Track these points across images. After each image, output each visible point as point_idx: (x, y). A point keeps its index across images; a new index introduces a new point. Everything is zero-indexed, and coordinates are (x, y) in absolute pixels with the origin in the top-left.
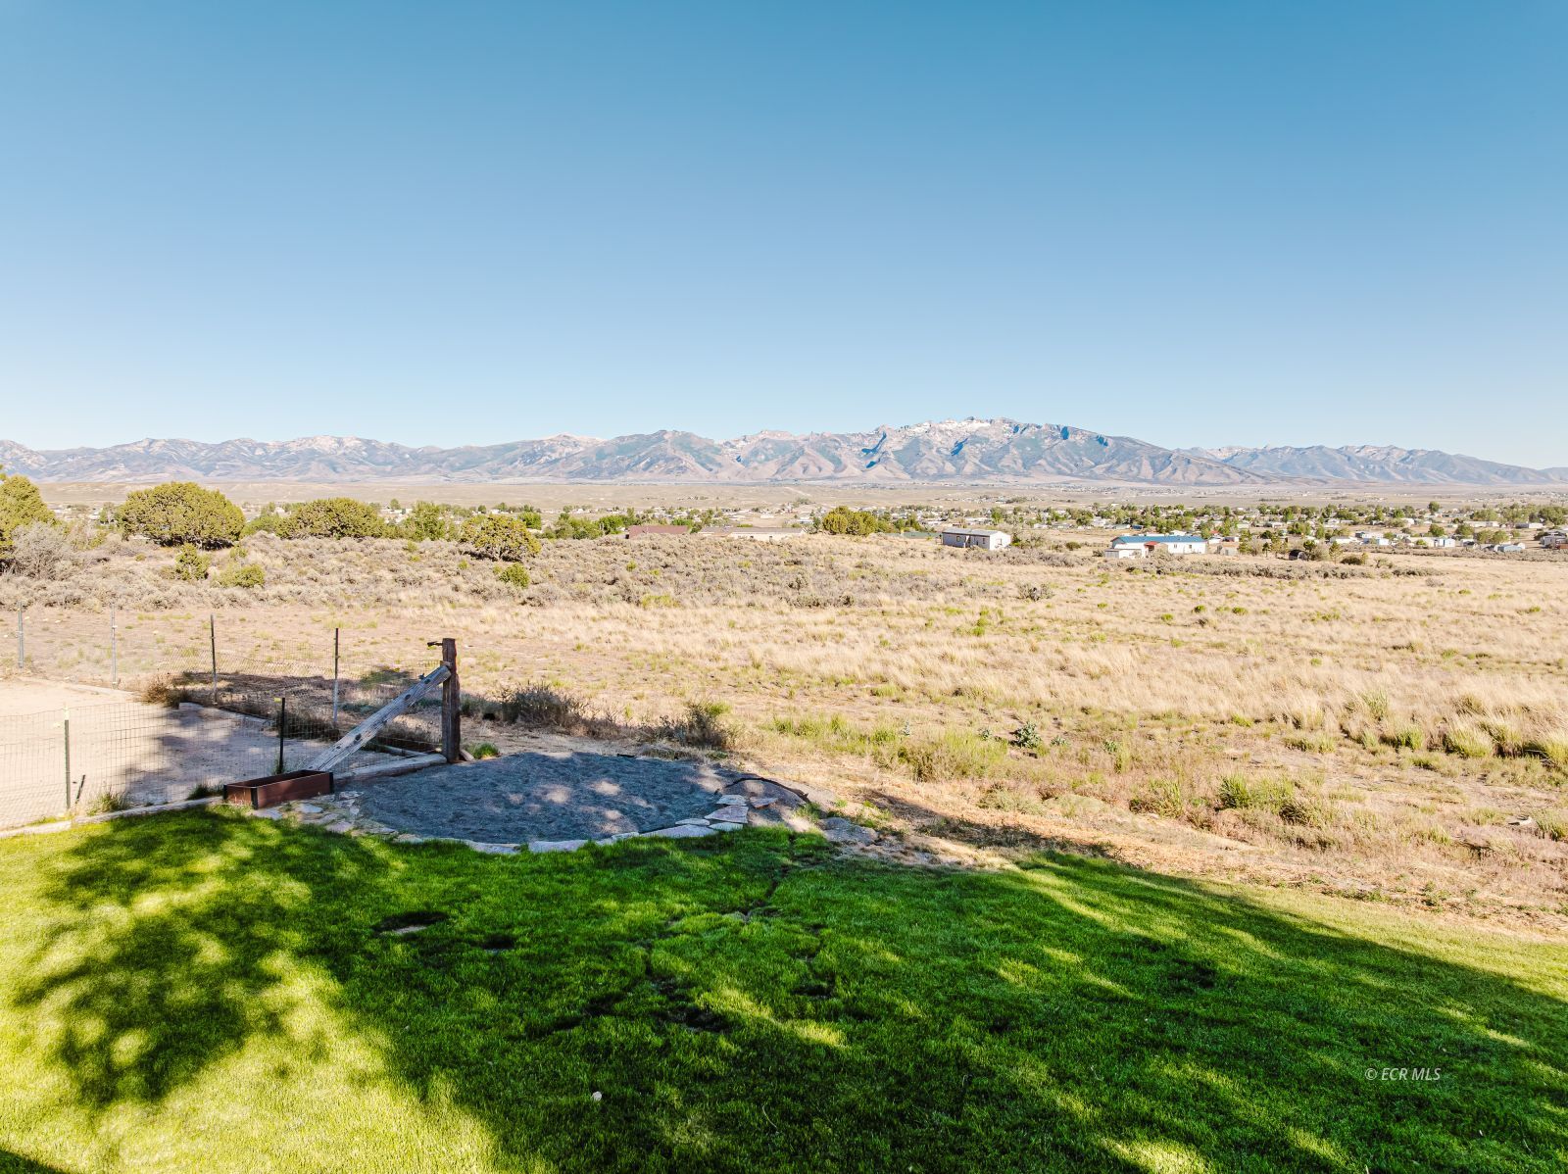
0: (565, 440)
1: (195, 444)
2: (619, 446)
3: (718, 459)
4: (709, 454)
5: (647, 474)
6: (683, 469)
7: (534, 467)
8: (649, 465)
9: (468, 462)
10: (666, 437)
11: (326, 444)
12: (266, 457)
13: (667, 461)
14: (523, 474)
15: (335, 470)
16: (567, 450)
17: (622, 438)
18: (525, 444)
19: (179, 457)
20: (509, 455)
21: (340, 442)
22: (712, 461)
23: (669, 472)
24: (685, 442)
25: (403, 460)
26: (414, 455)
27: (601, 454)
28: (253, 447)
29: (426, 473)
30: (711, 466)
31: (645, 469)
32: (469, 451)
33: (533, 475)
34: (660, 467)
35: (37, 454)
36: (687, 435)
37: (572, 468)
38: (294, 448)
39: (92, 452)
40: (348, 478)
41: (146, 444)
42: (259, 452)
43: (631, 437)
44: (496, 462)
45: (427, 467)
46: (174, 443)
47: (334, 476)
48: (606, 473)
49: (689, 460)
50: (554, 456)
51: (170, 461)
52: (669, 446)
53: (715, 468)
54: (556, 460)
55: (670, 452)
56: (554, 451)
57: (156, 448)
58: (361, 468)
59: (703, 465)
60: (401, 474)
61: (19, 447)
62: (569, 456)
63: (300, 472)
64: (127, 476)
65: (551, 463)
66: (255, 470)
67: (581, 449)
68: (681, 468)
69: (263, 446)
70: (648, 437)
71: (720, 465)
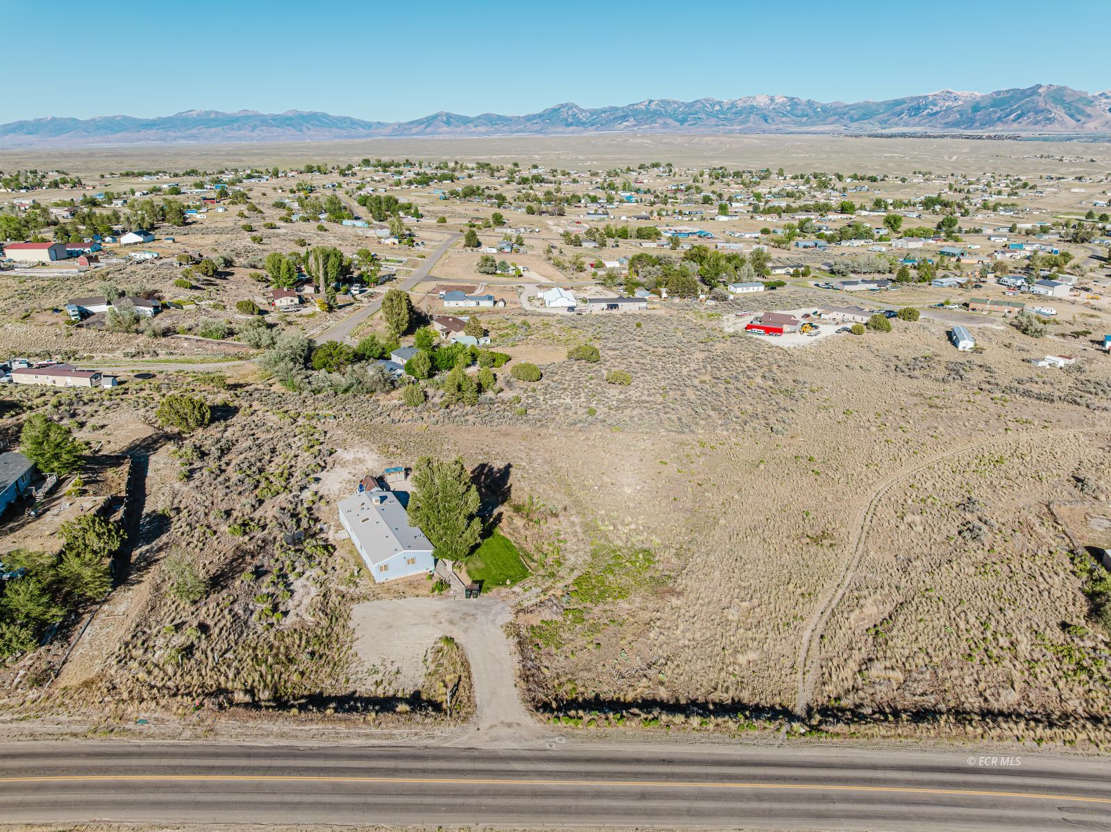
0: (948, 95)
1: (676, 102)
2: (995, 100)
3: (1089, 110)
4: (1080, 106)
5: (1015, 125)
6: (1051, 121)
7: (917, 119)
8: (1020, 116)
9: (865, 115)
10: (1040, 91)
11: (762, 101)
12: (721, 111)
13: (1036, 113)
14: (907, 125)
15: (766, 121)
16: (947, 104)
17: (998, 93)
18: (912, 99)
19: (666, 111)
20: (898, 109)
21: (772, 99)
22: (1082, 112)
23: (1036, 123)
24: (1058, 96)
25: (815, 111)
26: (825, 109)
27: (976, 108)
28: (713, 105)
29: (832, 123)
30: (1079, 117)
31: (1014, 121)
32: (867, 105)
33: (914, 126)
34: (1029, 118)
35: (585, 111)
36: (1061, 89)
37: (949, 120)
38: (740, 104)
39: (615, 109)
40: (773, 127)
41: (647, 103)
42: (717, 108)
43: (1008, 91)
44: (886, 115)
45: (833, 119)
46: (664, 103)
47: (765, 126)
48: (977, 124)
49: (1058, 112)
50: (936, 109)
51: (661, 115)
52: (1041, 99)
53: (1083, 119)
54: (937, 113)
55: (1042, 105)
56: (935, 105)
57: (653, 106)
58: (784, 119)
59: (1071, 116)
60: (813, 124)
61: (576, 107)
62: (949, 108)
63: (742, 123)
64: (635, 126)
65: (931, 115)
66: (713, 121)
67: (960, 103)
68: (1049, 119)
69: (720, 103)
70: (1023, 92)
71: (1089, 116)
